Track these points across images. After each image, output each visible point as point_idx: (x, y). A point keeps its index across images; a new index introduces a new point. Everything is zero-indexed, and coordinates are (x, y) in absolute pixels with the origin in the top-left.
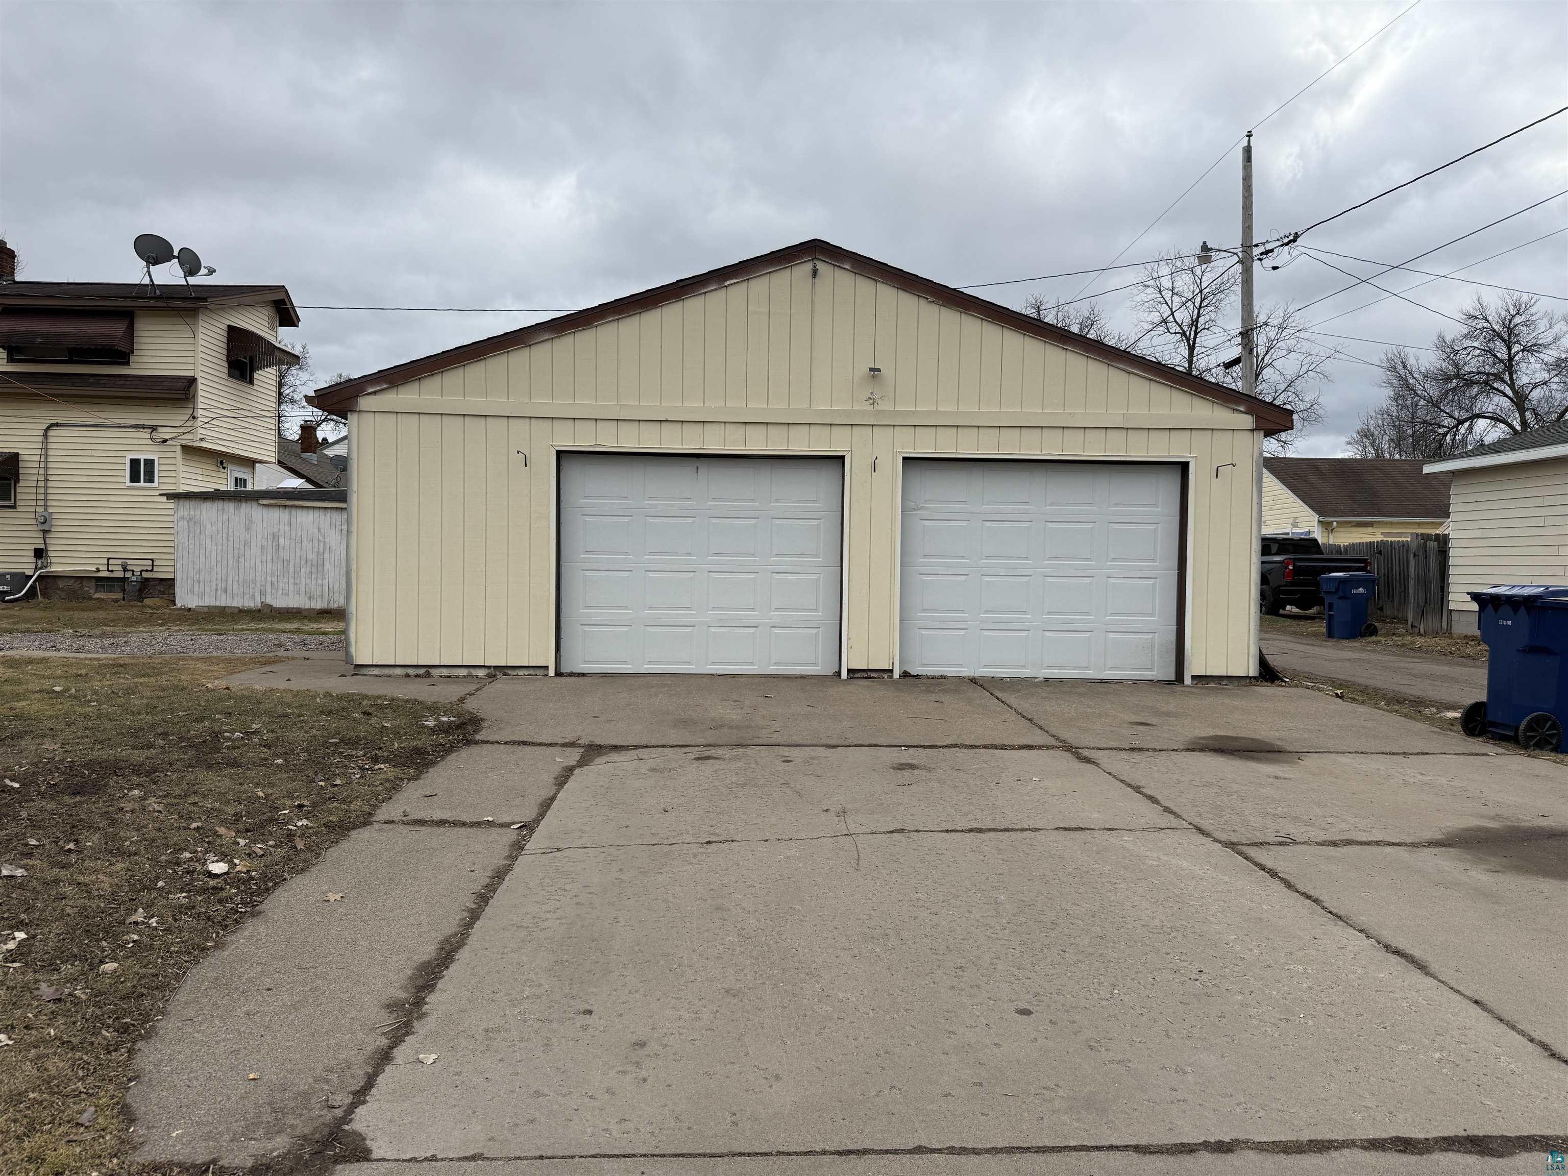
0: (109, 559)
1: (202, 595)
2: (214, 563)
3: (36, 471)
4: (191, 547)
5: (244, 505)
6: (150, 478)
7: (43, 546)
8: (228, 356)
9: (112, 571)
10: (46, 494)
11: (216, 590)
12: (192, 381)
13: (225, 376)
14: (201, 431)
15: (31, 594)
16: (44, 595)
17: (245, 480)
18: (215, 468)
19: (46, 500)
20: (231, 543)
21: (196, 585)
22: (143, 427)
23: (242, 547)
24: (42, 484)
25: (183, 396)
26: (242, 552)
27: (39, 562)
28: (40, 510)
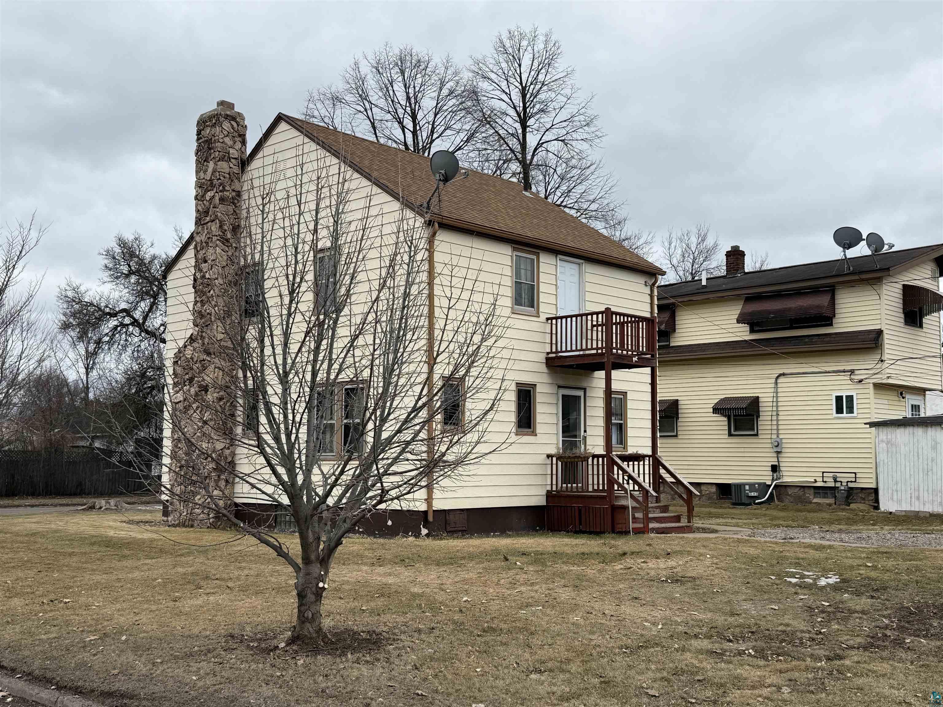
0: (823, 472)
1: (899, 502)
2: (908, 477)
3: (770, 409)
4: (890, 463)
5: (929, 429)
6: (850, 410)
7: (777, 463)
8: (904, 309)
9: (826, 482)
10: (778, 425)
11: (911, 497)
12: (879, 333)
13: (902, 325)
14: (888, 371)
15: (771, 499)
16: (779, 500)
17: (919, 406)
18: (897, 398)
19: (778, 430)
20: (921, 460)
21: (895, 494)
22: (844, 371)
23: (930, 464)
24: (774, 418)
25: (874, 346)
26: (930, 468)
27: (775, 475)
28: (774, 436)
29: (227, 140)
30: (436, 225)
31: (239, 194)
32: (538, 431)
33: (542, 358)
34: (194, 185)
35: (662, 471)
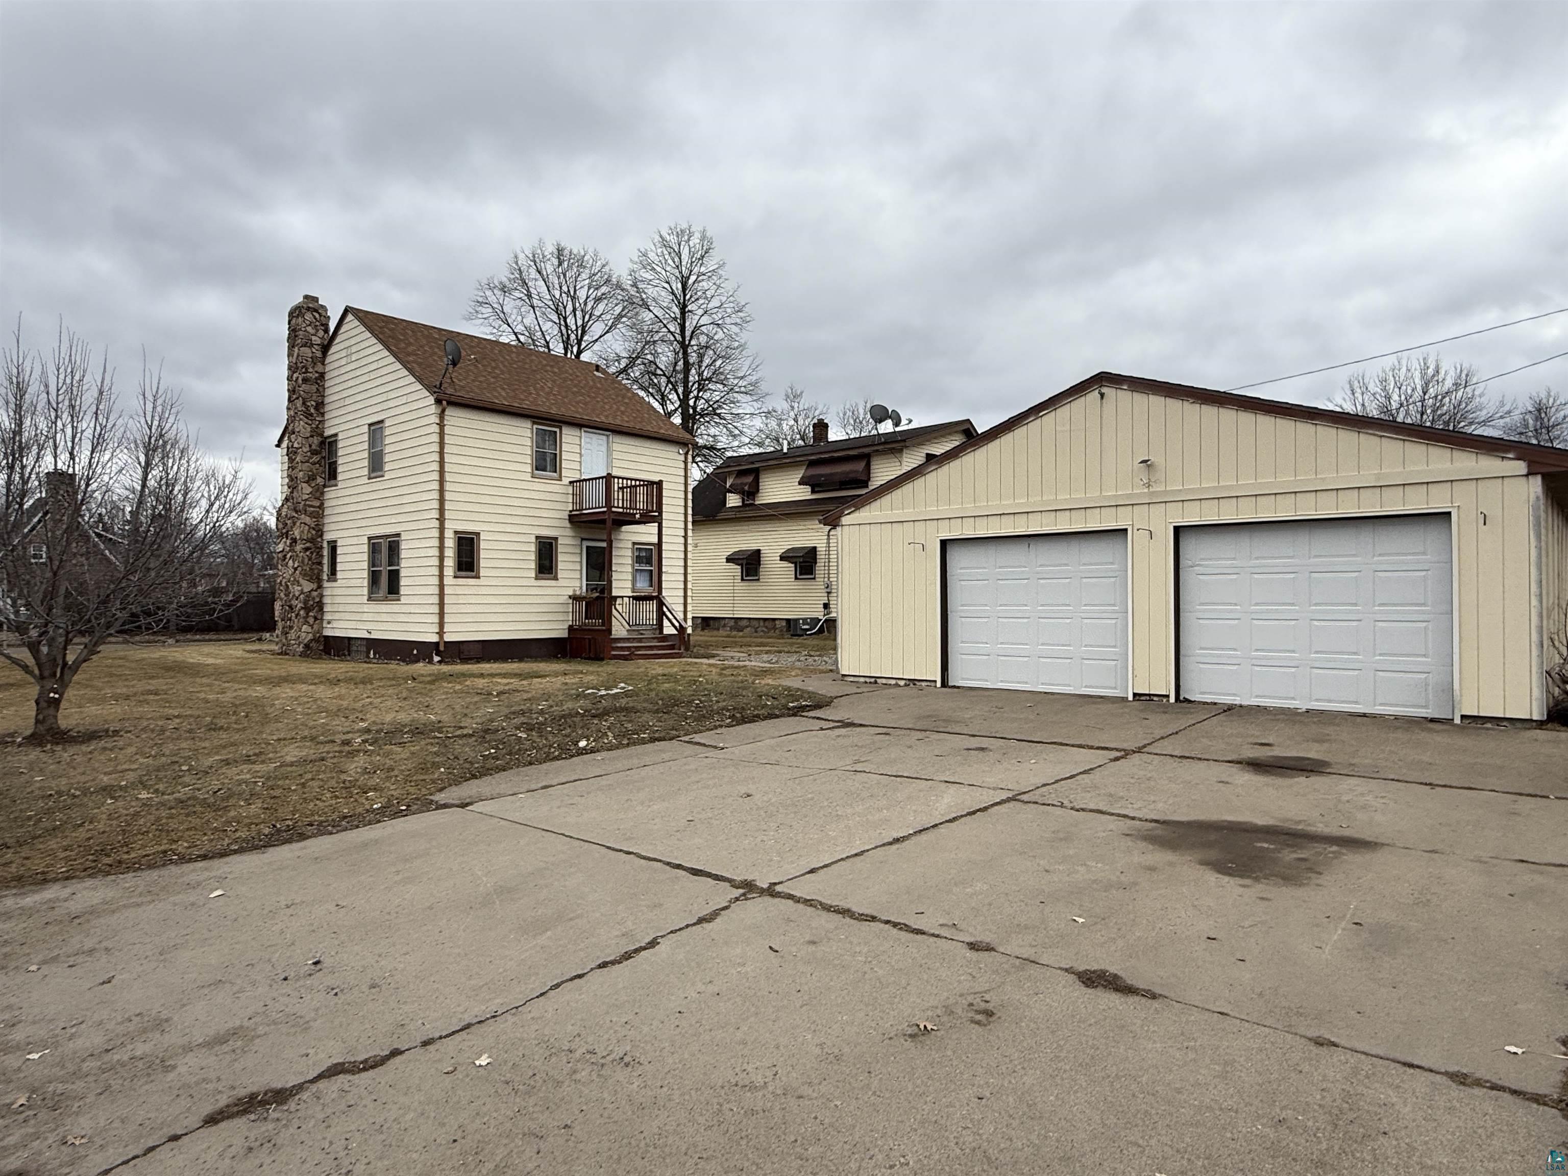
3: (824, 557)
7: (827, 602)
10: (829, 570)
15: (821, 631)
16: (829, 632)
19: (829, 574)
24: (827, 564)
27: (825, 611)
28: (826, 579)
29: (309, 329)
30: (444, 403)
31: (322, 375)
32: (559, 576)
33: (565, 515)
34: (286, 367)
35: (665, 609)
